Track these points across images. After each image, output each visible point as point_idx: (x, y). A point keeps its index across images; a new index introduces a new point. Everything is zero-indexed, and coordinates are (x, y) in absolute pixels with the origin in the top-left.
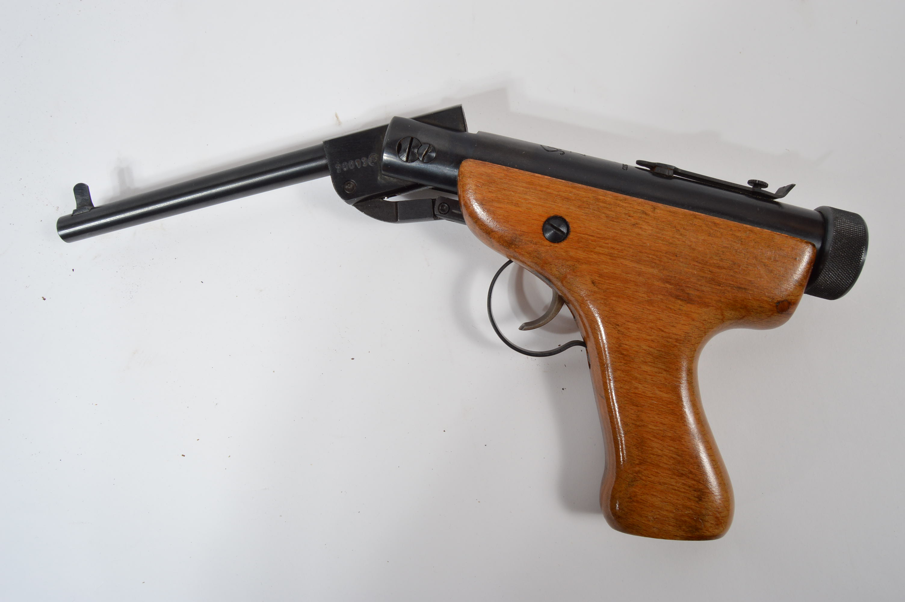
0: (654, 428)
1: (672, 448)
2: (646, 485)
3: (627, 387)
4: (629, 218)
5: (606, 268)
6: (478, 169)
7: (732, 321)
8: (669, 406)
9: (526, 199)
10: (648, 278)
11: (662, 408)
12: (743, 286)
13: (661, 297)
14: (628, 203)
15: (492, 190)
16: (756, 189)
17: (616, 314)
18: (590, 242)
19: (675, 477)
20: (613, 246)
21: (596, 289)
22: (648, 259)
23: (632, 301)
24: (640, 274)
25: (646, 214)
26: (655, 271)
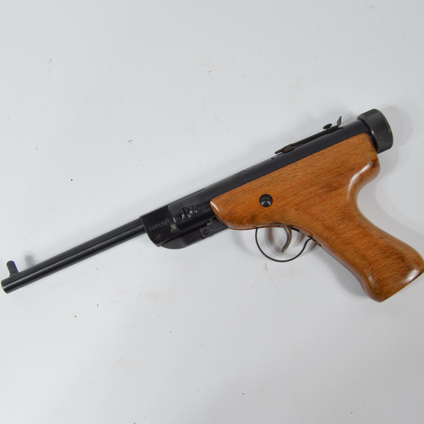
0: (364, 247)
1: (377, 249)
2: (379, 272)
3: (341, 240)
4: (290, 175)
5: (296, 201)
6: (219, 201)
7: (359, 184)
8: (362, 234)
9: (246, 198)
10: (315, 192)
11: (360, 237)
12: (352, 168)
13: (325, 195)
14: (285, 170)
15: (230, 204)
16: (329, 129)
17: (314, 215)
18: (282, 195)
19: (387, 259)
20: (292, 190)
21: (299, 211)
22: (309, 185)
23: (316, 205)
24: (311, 193)
25: (295, 169)
26: (315, 187)
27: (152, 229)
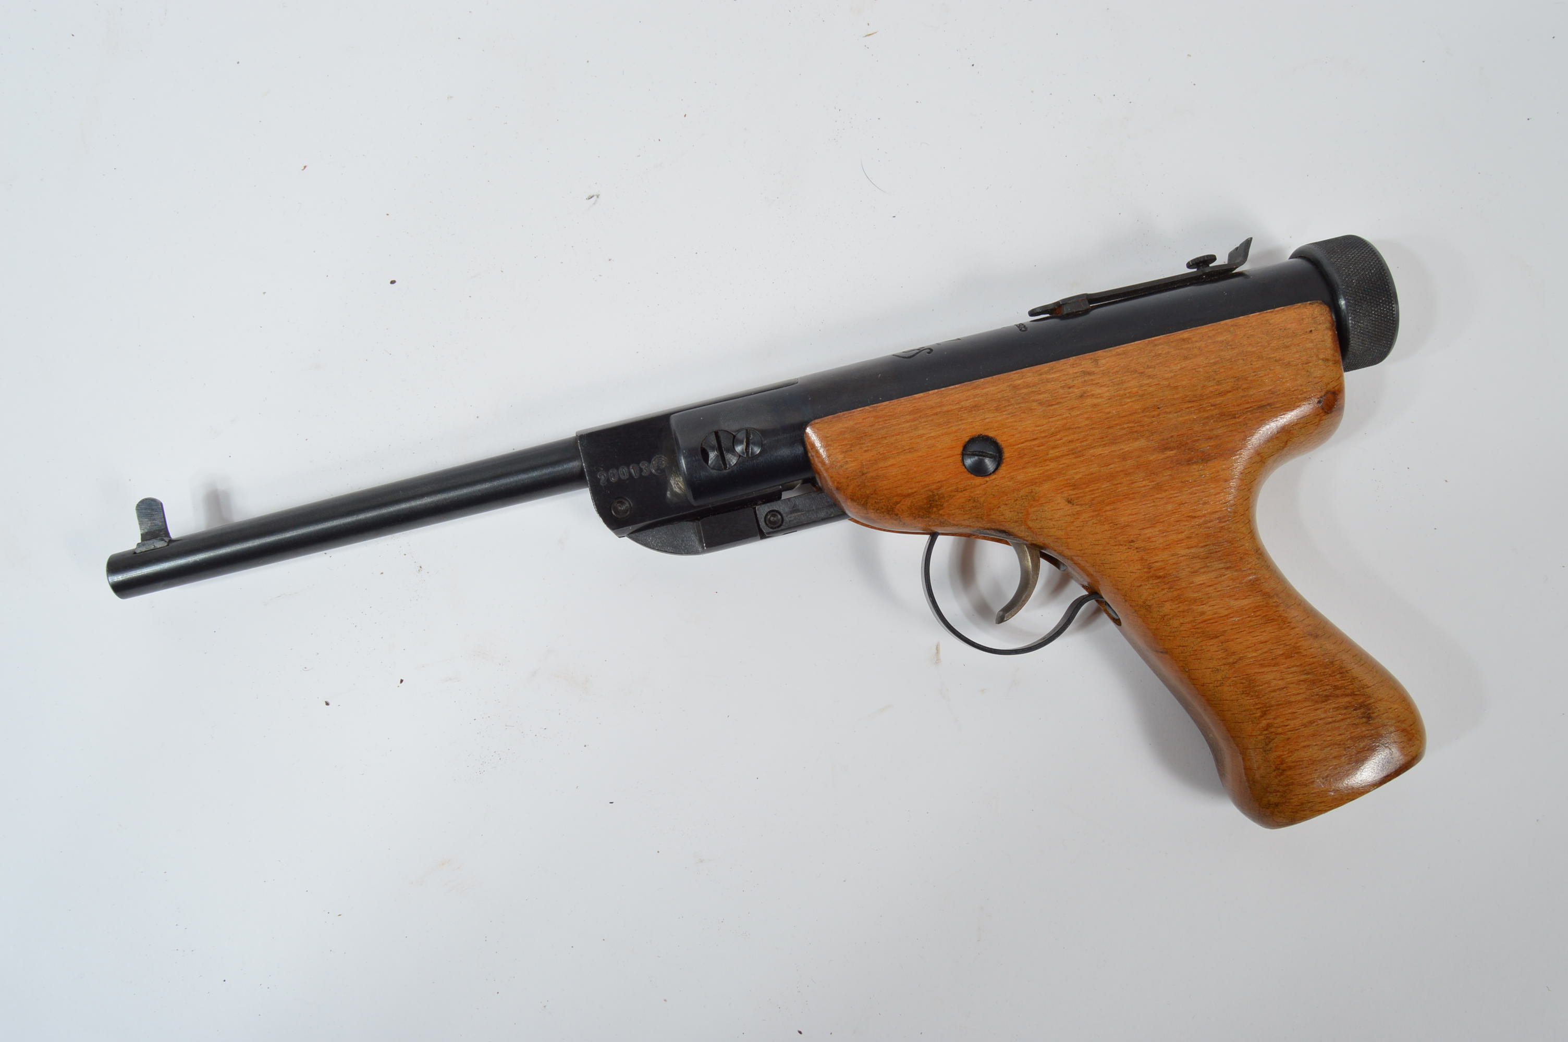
0: (1255, 654)
1: (1294, 669)
2: (1288, 739)
3: (1190, 619)
4: (1071, 389)
5: (1076, 473)
6: (834, 429)
7: (1275, 456)
8: (1258, 613)
9: (920, 436)
10: (1139, 457)
11: (1250, 621)
12: (1264, 403)
13: (1169, 473)
14: (1059, 371)
15: (868, 446)
16: (1207, 270)
17: (1122, 528)
18: (1037, 449)
19: (1319, 706)
20: (1069, 438)
21: (1078, 508)
22: (1124, 432)
23: (1134, 498)
24: (1124, 457)
25: (1089, 374)
26: (1142, 443)
27: (608, 480)
